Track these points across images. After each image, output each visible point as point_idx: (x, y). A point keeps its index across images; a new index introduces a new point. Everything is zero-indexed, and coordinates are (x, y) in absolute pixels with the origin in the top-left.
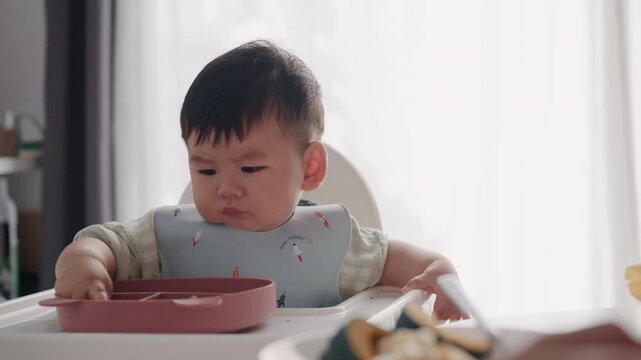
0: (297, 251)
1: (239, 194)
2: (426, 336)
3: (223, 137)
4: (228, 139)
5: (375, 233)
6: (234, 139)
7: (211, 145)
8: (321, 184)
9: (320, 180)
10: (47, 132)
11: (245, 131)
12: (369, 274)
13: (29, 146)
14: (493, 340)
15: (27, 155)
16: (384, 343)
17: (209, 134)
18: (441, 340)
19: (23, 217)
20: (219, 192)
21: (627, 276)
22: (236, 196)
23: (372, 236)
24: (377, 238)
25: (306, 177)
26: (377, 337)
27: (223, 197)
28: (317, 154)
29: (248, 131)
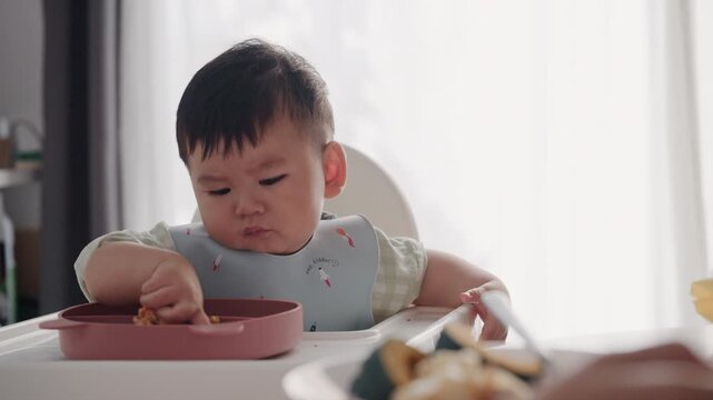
0: (324, 275)
1: (261, 210)
2: (469, 358)
3: (234, 145)
4: (240, 146)
5: (407, 243)
6: (247, 145)
7: (221, 157)
8: (343, 188)
9: (342, 184)
10: (46, 141)
11: (258, 136)
12: (404, 292)
13: (26, 157)
14: (544, 362)
15: (24, 167)
16: (423, 366)
17: (218, 141)
18: (485, 362)
19: (19, 236)
20: (238, 211)
21: (693, 292)
22: (257, 212)
23: (404, 247)
24: (410, 249)
25: (327, 183)
26: (414, 361)
27: (243, 216)
28: (335, 157)
29: (262, 136)
